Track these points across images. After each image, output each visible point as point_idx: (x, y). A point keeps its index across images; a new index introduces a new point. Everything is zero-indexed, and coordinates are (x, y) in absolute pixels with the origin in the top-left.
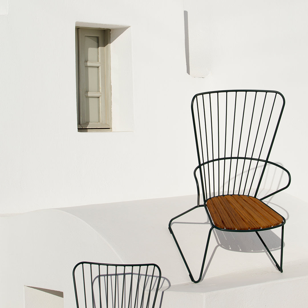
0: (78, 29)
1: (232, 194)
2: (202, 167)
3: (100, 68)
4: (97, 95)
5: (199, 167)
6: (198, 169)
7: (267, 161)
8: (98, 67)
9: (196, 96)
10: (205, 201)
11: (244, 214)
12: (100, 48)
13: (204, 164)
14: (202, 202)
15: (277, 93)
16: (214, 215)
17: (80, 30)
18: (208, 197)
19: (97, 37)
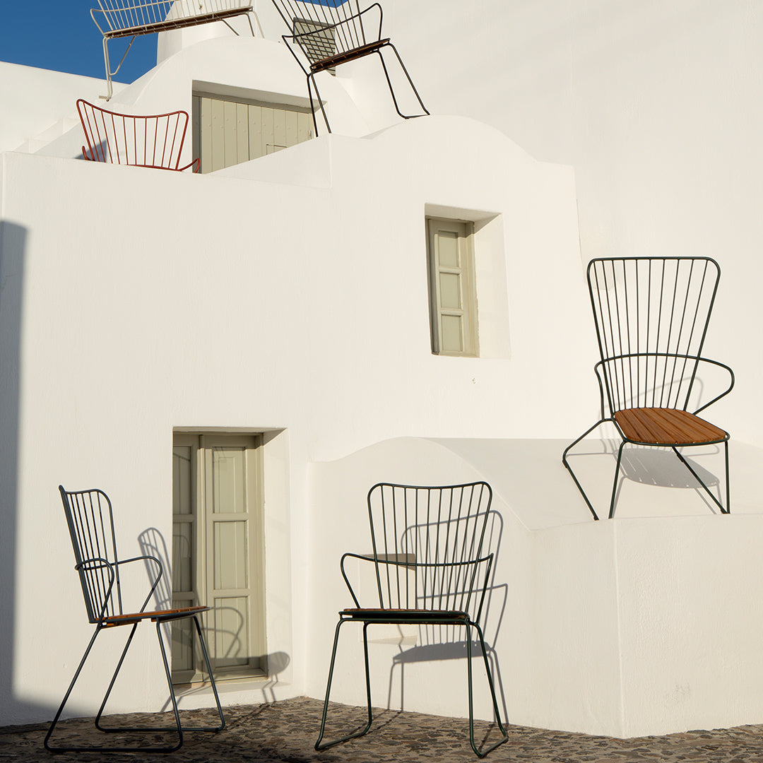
0: (428, 220)
1: (651, 406)
2: (606, 363)
3: (460, 275)
4: (457, 313)
5: (603, 362)
6: (601, 365)
7: (698, 358)
8: (458, 274)
9: (593, 261)
10: (612, 414)
11: (668, 427)
12: (459, 238)
13: (608, 360)
14: (608, 415)
15: (708, 259)
16: (626, 427)
17: (431, 221)
18: (617, 410)
19: (455, 233)
